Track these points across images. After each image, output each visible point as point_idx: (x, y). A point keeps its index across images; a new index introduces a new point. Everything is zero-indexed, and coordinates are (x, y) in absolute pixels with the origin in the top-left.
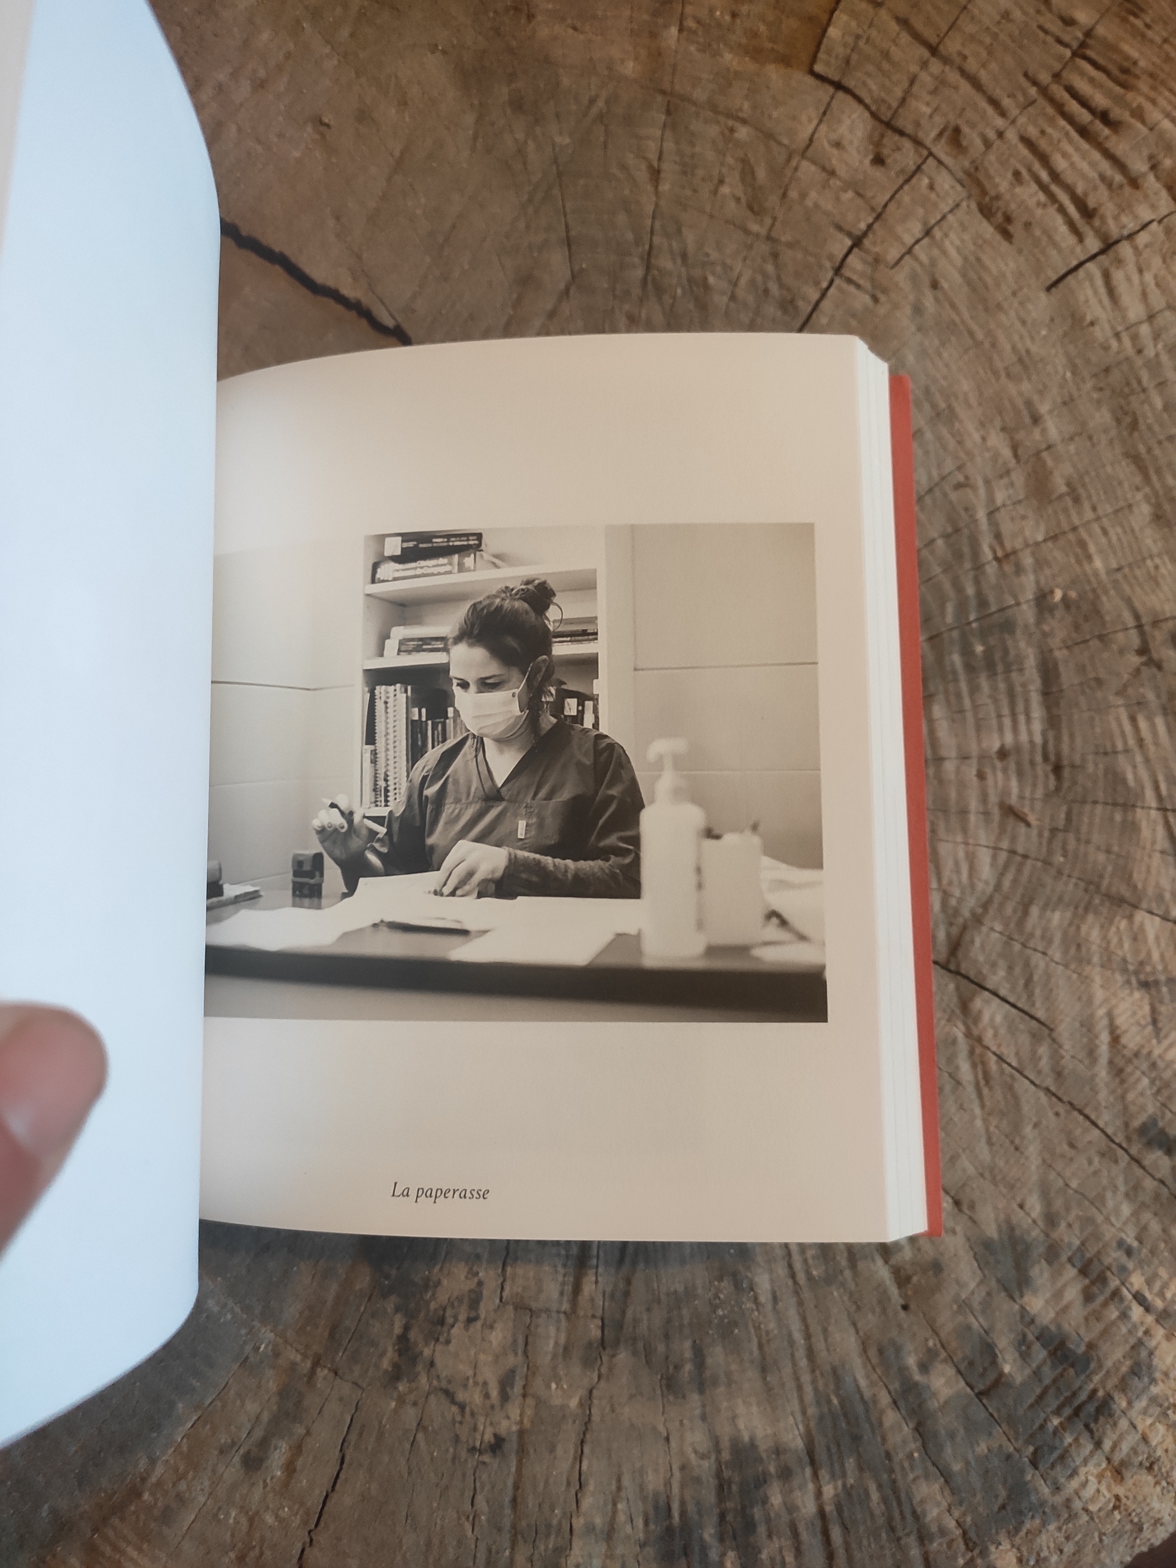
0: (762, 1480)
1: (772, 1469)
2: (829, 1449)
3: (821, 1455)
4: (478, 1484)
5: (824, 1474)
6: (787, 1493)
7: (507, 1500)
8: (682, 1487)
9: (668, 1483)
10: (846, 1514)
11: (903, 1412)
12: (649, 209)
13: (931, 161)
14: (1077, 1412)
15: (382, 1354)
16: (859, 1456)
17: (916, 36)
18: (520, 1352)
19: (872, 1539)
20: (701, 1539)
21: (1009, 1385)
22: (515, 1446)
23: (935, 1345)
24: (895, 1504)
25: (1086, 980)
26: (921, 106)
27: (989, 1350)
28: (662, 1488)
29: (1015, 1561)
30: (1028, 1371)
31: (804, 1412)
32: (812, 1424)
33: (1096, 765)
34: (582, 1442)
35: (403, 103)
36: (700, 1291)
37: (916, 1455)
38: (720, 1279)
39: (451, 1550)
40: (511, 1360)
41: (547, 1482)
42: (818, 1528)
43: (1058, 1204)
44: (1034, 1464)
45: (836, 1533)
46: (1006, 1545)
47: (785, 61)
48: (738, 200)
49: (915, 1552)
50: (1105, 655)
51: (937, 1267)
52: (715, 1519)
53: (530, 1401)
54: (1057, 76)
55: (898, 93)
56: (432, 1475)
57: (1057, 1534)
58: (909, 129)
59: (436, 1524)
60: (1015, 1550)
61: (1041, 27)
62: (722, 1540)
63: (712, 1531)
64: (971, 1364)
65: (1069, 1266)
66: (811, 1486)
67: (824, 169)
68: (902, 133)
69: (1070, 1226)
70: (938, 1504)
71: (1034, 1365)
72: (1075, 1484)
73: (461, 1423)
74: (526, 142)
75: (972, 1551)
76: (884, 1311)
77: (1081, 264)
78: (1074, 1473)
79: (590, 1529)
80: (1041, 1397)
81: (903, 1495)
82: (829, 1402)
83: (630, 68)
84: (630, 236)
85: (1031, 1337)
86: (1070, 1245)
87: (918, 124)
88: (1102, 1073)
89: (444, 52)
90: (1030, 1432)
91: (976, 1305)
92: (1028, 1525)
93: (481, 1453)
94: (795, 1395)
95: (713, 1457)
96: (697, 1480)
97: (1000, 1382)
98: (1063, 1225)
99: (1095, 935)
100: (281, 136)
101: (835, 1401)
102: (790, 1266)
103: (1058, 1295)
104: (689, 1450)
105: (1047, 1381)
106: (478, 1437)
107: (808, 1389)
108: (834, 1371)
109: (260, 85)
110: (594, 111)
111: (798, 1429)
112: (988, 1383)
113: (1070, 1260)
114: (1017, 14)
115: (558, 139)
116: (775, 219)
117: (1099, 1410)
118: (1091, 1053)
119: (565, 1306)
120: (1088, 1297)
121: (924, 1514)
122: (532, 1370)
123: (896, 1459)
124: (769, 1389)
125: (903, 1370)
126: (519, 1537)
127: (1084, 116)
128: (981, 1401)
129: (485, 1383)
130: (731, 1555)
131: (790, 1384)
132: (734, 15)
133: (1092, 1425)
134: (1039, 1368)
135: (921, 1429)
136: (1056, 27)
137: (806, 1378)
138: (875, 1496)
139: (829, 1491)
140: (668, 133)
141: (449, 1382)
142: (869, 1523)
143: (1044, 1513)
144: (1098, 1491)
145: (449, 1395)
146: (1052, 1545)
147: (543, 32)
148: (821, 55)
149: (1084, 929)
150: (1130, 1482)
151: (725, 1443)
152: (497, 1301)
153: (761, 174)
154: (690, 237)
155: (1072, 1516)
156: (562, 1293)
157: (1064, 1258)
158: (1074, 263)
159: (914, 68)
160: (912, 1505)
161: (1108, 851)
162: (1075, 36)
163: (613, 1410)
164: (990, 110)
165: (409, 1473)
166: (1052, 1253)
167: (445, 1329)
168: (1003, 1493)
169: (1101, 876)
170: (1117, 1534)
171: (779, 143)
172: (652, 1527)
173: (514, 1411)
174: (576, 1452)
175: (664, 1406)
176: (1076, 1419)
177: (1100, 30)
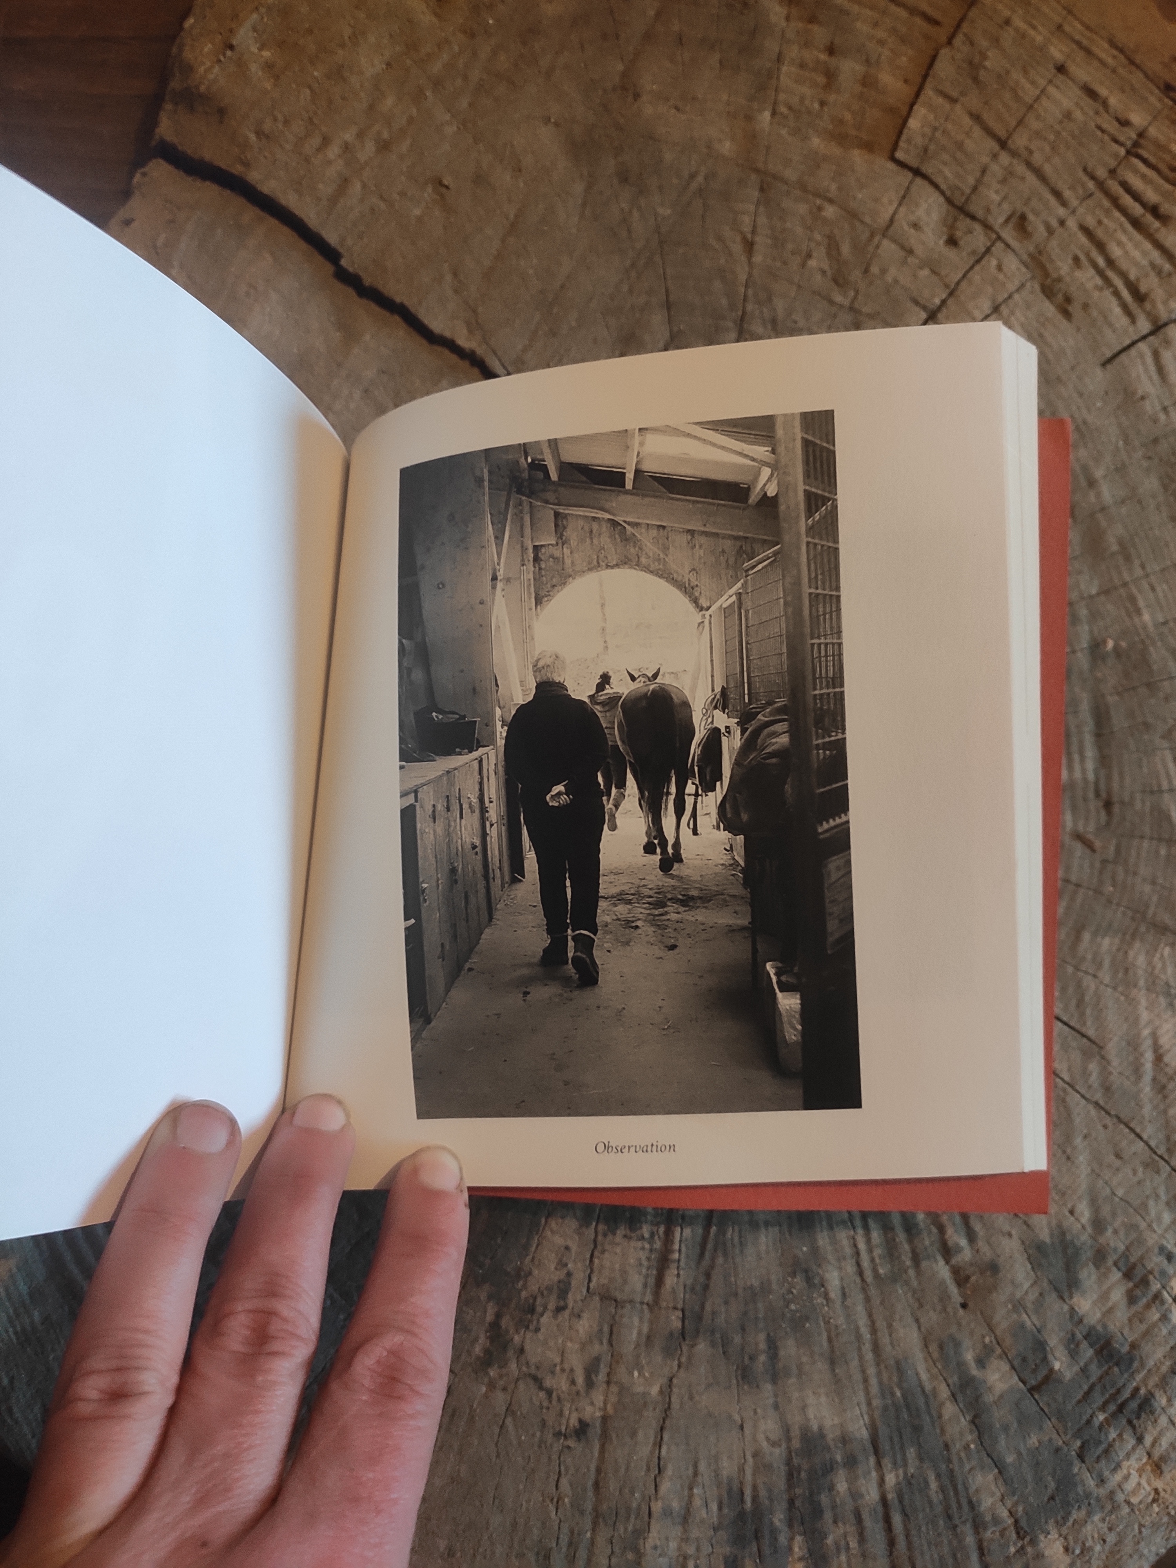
0: (829, 1468)
1: (839, 1458)
2: (891, 1439)
3: (885, 1445)
4: (563, 1468)
5: (887, 1463)
6: (852, 1480)
7: (590, 1483)
8: (755, 1473)
9: (742, 1469)
10: (906, 1502)
11: (961, 1406)
12: (743, 277)
13: (999, 245)
14: (1121, 1408)
15: (476, 1339)
16: (920, 1447)
17: (989, 131)
18: (605, 1342)
19: (930, 1526)
20: (772, 1523)
21: (1060, 1381)
22: (599, 1431)
23: (991, 1341)
24: (952, 1494)
25: (1132, 1002)
26: (992, 194)
27: (1040, 1346)
28: (735, 1474)
29: (1062, 1549)
30: (1076, 1369)
31: (869, 1404)
32: (877, 1414)
33: (1143, 802)
34: (662, 1429)
35: (518, 170)
36: (775, 1287)
37: (972, 1446)
38: (794, 1275)
39: (535, 1531)
40: (597, 1348)
41: (627, 1468)
42: (880, 1515)
43: (1105, 1211)
44: (1081, 1457)
45: (897, 1520)
46: (1054, 1535)
47: (869, 147)
48: (824, 272)
49: (970, 1540)
50: (1153, 701)
51: (993, 1268)
52: (784, 1505)
53: (614, 1389)
54: (1112, 172)
55: (971, 180)
56: (519, 1459)
57: (1101, 1525)
58: (980, 214)
59: (522, 1505)
60: (1061, 1538)
61: (1099, 127)
62: (790, 1525)
63: (782, 1517)
64: (1024, 1360)
65: (1114, 1269)
66: (874, 1474)
67: (903, 248)
68: (973, 218)
69: (1116, 1232)
70: (992, 1494)
71: (1082, 1364)
72: (1118, 1477)
73: (548, 1408)
74: (630, 212)
75: (1023, 1539)
76: (944, 1309)
77: (1134, 343)
78: (1118, 1466)
79: (667, 1512)
80: (1087, 1394)
81: (960, 1486)
82: (893, 1394)
83: (727, 147)
84: (724, 302)
85: (1079, 1336)
86: (1115, 1250)
87: (988, 210)
88: (1147, 1089)
89: (557, 125)
90: (1077, 1427)
91: (1029, 1305)
92: (1074, 1515)
93: (566, 1437)
94: (861, 1386)
95: (784, 1446)
96: (768, 1467)
97: (1050, 1377)
98: (1109, 1231)
99: (1141, 960)
100: (403, 194)
101: (898, 1394)
102: (858, 1264)
103: (1104, 1297)
104: (761, 1437)
105: (1093, 1379)
106: (564, 1422)
107: (873, 1381)
108: (898, 1363)
109: (384, 146)
110: (694, 185)
111: (864, 1419)
112: (1039, 1379)
113: (1115, 1264)
114: (1078, 115)
115: (661, 211)
116: (857, 292)
117: (1141, 1407)
118: (1137, 1070)
119: (649, 1298)
120: (1132, 1299)
121: (979, 1502)
122: (616, 1357)
123: (954, 1451)
124: (837, 1381)
125: (961, 1365)
126: (601, 1520)
127: (1137, 210)
128: (1032, 1395)
129: (572, 1370)
130: (799, 1539)
131: (857, 1377)
132: (822, 103)
133: (1135, 1422)
134: (1086, 1365)
135: (977, 1421)
136: (1111, 126)
137: (871, 1371)
138: (934, 1485)
139: (891, 1479)
140: (762, 209)
141: (538, 1368)
142: (928, 1510)
143: (1089, 1504)
144: (1139, 1484)
145: (537, 1381)
146: (1096, 1536)
147: (649, 110)
148: (902, 144)
149: (1131, 954)
150: (1167, 1476)
151: (796, 1432)
152: (585, 1291)
153: (846, 249)
154: (780, 305)
155: (1115, 1508)
156: (645, 1286)
157: (1110, 1262)
158: (1127, 342)
159: (985, 159)
160: (968, 1494)
161: (1154, 883)
162: (1128, 136)
163: (691, 1398)
164: (1053, 201)
165: (498, 1456)
166: (1100, 1256)
167: (535, 1317)
168: (1053, 1485)
169: (1147, 907)
170: (1155, 1526)
171: (863, 222)
172: (726, 1511)
173: (598, 1397)
174: (656, 1437)
175: (739, 1394)
176: (1121, 1415)
177: (1152, 132)
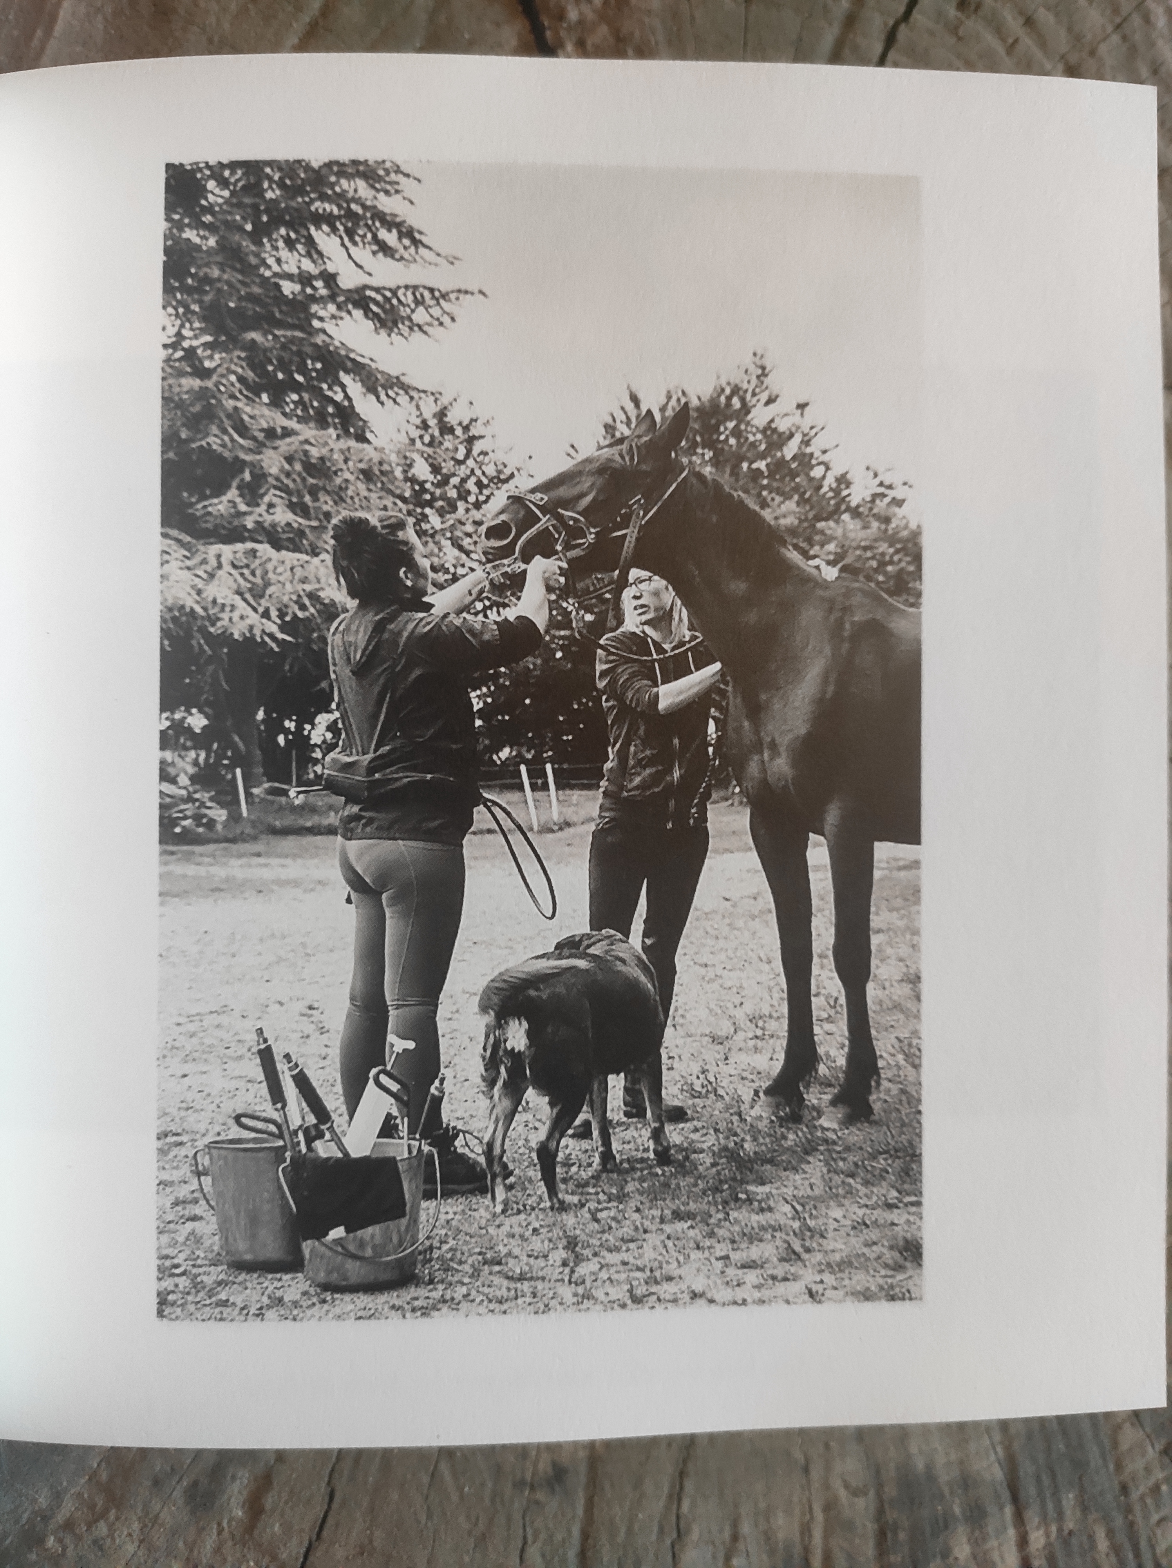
0: (943, 1524)
1: (957, 1510)
2: (1038, 1480)
3: (1030, 1490)
4: (530, 1532)
5: (1032, 1517)
6: (977, 1542)
7: (572, 1554)
8: (827, 1535)
9: (806, 1530)
11: (1148, 1430)
16: (1082, 1490)
22: (583, 1479)
28: (797, 1538)
34: (682, 1474)
37: (1164, 1488)
41: (630, 1531)
56: (462, 1519)
66: (1011, 1532)
81: (1144, 1544)
93: (532, 1488)
95: (872, 1493)
96: (849, 1526)
104: (837, 1484)
106: (529, 1466)
111: (996, 1453)
123: (1135, 1495)
138: (1103, 1544)
139: (1038, 1539)
151: (890, 1474)
160: (1154, 1555)
165: (430, 1516)
174: (672, 1487)
